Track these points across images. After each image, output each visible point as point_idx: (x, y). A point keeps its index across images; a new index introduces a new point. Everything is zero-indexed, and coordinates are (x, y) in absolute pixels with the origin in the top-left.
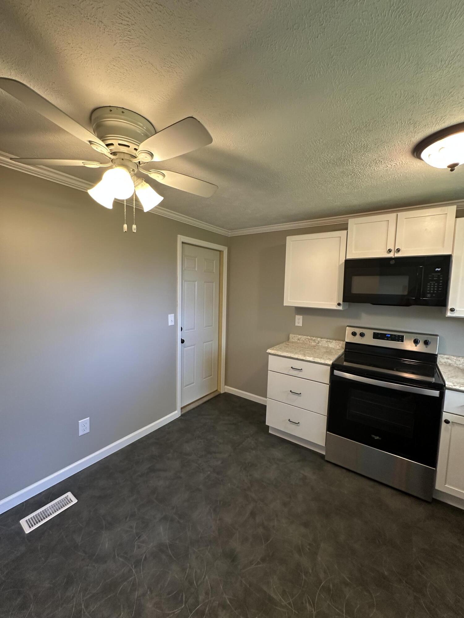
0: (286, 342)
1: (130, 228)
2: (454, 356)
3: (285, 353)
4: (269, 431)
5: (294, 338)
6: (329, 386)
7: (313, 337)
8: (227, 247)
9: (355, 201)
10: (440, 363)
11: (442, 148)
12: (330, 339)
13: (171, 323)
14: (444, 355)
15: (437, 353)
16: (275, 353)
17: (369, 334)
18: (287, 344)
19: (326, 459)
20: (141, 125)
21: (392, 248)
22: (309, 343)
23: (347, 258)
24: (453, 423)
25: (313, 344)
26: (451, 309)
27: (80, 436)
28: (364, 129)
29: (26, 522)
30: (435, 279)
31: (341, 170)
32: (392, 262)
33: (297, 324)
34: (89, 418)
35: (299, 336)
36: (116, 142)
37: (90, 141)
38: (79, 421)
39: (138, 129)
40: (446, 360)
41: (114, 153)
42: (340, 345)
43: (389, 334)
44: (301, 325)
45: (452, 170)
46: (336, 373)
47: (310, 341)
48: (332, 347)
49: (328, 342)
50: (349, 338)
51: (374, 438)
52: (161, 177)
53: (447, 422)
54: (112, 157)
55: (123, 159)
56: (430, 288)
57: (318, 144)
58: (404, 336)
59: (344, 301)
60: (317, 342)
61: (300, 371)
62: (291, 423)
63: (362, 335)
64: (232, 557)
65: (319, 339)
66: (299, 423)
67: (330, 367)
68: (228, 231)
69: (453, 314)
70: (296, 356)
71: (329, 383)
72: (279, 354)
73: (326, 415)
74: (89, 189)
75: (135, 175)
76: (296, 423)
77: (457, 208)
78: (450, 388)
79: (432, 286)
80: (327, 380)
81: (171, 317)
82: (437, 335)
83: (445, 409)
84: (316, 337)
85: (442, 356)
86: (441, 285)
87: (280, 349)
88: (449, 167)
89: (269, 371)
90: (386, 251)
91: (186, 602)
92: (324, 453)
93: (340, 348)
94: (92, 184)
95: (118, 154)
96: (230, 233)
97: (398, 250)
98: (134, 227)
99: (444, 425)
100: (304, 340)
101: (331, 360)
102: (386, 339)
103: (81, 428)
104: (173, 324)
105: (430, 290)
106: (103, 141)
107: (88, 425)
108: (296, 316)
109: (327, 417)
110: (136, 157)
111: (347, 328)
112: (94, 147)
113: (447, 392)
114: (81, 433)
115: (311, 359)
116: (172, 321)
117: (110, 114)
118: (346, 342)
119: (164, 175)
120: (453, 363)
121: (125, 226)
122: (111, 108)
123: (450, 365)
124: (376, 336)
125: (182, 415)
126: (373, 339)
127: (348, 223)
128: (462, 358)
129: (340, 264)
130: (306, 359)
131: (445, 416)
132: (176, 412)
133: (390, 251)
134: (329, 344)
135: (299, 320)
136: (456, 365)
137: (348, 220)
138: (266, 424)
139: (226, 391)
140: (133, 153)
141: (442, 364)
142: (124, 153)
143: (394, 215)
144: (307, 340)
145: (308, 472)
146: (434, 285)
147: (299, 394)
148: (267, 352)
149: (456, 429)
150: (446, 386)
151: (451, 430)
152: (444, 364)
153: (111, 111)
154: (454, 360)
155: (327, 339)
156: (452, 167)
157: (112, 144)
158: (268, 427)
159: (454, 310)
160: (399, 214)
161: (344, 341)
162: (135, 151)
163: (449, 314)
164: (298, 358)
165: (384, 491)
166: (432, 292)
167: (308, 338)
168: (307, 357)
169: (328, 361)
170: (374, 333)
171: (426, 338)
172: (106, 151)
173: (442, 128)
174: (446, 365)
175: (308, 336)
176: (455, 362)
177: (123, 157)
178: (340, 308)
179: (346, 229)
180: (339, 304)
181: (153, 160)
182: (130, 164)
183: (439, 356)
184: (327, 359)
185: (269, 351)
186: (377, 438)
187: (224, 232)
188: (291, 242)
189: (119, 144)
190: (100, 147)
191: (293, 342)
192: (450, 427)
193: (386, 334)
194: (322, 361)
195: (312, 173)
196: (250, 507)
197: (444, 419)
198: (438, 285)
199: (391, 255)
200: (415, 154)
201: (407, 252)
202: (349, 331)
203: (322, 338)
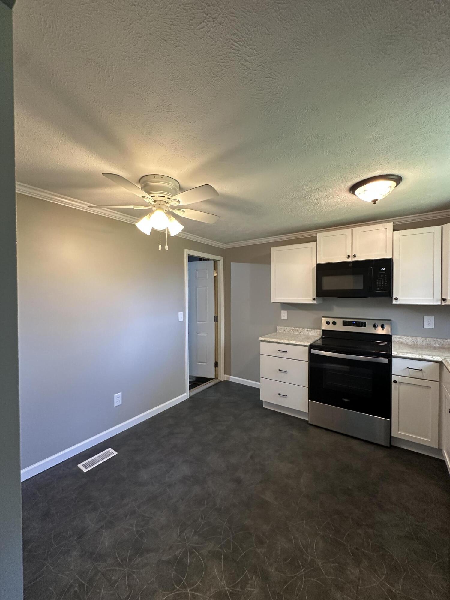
0: (274, 332)
1: (163, 247)
2: (404, 336)
3: (273, 339)
4: (263, 406)
5: (281, 329)
6: (308, 363)
7: (296, 328)
8: (223, 258)
9: (321, 221)
10: (394, 342)
11: (366, 190)
12: (309, 328)
13: (180, 319)
14: (397, 335)
15: (391, 334)
16: (265, 340)
17: (339, 322)
18: (275, 334)
19: (309, 422)
20: (171, 183)
21: (350, 254)
22: (293, 333)
23: (318, 263)
24: (401, 383)
25: (297, 333)
26: (395, 298)
27: (115, 407)
28: (314, 181)
29: (82, 466)
30: (381, 276)
31: (305, 202)
32: (351, 265)
33: (283, 318)
34: (121, 393)
35: (285, 328)
36: (156, 195)
37: (143, 197)
38: (115, 395)
39: (170, 185)
40: (398, 339)
41: (155, 201)
42: (318, 333)
43: (355, 322)
44: (286, 318)
45: (375, 203)
46: (314, 351)
47: (294, 331)
48: (311, 335)
49: (308, 331)
50: (324, 327)
51: (344, 401)
52: (182, 213)
53: (395, 382)
54: (153, 203)
55: (160, 204)
56: (379, 283)
57: (286, 189)
58: (366, 322)
59: (318, 295)
60: (300, 331)
61: (286, 353)
62: (280, 396)
63: (334, 323)
64: (238, 481)
65: (301, 329)
66: (287, 395)
67: (308, 348)
68: (224, 244)
69: (397, 302)
70: (282, 341)
71: (308, 361)
72: (269, 340)
73: (308, 387)
74: (137, 222)
75: (167, 213)
76: (284, 396)
77: (393, 224)
78: (396, 356)
79: (380, 282)
80: (306, 357)
81: (180, 314)
82: (390, 320)
83: (393, 373)
84: (298, 328)
85: (395, 336)
86: (386, 281)
87: (270, 337)
88: (372, 201)
89: (261, 355)
90: (346, 257)
91: (207, 504)
92: (308, 419)
93: (318, 335)
94: (138, 219)
95: (157, 201)
96: (225, 246)
97: (355, 256)
98: (167, 246)
99: (393, 385)
100: (289, 331)
101: (309, 342)
102: (352, 325)
103: (116, 400)
104: (182, 320)
105: (379, 285)
106: (149, 194)
107: (120, 399)
108: (282, 311)
109: (308, 388)
110: (168, 203)
111: (322, 318)
112: (145, 199)
113: (394, 359)
114: (116, 404)
115: (293, 342)
116: (181, 318)
117: (154, 179)
118: (323, 330)
119: (184, 212)
120: (404, 341)
121: (160, 246)
122: (155, 176)
123: (402, 343)
124: (345, 324)
125: (190, 397)
126: (342, 326)
127: (317, 236)
128: (410, 337)
129: (313, 268)
130: (290, 343)
131: (394, 378)
132: (185, 394)
133: (349, 257)
134: (310, 333)
135: (284, 315)
136: (406, 343)
137: (317, 234)
138: (261, 399)
139: (225, 379)
140: (167, 200)
141: (396, 343)
142: (161, 201)
143: (350, 229)
144: (291, 330)
145: (295, 432)
146: (381, 281)
147: (285, 371)
148: (259, 339)
149: (402, 387)
150: (393, 354)
151: (399, 387)
152: (398, 342)
153: (155, 177)
154: (405, 339)
155: (308, 328)
156: (375, 202)
157: (154, 196)
158: (263, 401)
159: (397, 299)
160: (353, 229)
161: (320, 329)
162: (168, 200)
163: (394, 302)
164: (284, 342)
165: (354, 442)
166: (380, 286)
167: (292, 329)
168: (291, 341)
169: (306, 343)
170: (343, 321)
171: (382, 323)
172: (151, 201)
173: (363, 179)
174: (399, 343)
175: (292, 327)
176: (406, 340)
177: (160, 203)
178: (315, 302)
179: (316, 241)
180: (314, 299)
181: (179, 205)
182: (164, 207)
183: (393, 336)
184: (306, 342)
185: (261, 339)
186: (346, 400)
187: (220, 245)
188: (274, 251)
189: (159, 196)
190: (149, 200)
191: (280, 333)
192: (398, 386)
193: (353, 321)
194: (302, 344)
195: (285, 205)
196: (250, 454)
197: (393, 380)
198: (384, 281)
199: (350, 260)
200: (351, 192)
201: (362, 257)
202: (324, 320)
203: (303, 328)
